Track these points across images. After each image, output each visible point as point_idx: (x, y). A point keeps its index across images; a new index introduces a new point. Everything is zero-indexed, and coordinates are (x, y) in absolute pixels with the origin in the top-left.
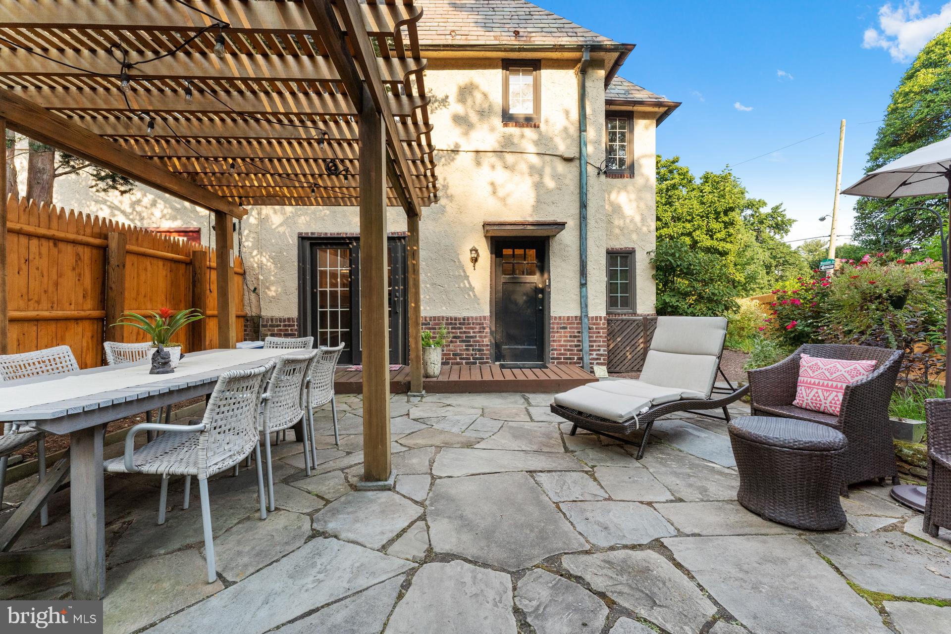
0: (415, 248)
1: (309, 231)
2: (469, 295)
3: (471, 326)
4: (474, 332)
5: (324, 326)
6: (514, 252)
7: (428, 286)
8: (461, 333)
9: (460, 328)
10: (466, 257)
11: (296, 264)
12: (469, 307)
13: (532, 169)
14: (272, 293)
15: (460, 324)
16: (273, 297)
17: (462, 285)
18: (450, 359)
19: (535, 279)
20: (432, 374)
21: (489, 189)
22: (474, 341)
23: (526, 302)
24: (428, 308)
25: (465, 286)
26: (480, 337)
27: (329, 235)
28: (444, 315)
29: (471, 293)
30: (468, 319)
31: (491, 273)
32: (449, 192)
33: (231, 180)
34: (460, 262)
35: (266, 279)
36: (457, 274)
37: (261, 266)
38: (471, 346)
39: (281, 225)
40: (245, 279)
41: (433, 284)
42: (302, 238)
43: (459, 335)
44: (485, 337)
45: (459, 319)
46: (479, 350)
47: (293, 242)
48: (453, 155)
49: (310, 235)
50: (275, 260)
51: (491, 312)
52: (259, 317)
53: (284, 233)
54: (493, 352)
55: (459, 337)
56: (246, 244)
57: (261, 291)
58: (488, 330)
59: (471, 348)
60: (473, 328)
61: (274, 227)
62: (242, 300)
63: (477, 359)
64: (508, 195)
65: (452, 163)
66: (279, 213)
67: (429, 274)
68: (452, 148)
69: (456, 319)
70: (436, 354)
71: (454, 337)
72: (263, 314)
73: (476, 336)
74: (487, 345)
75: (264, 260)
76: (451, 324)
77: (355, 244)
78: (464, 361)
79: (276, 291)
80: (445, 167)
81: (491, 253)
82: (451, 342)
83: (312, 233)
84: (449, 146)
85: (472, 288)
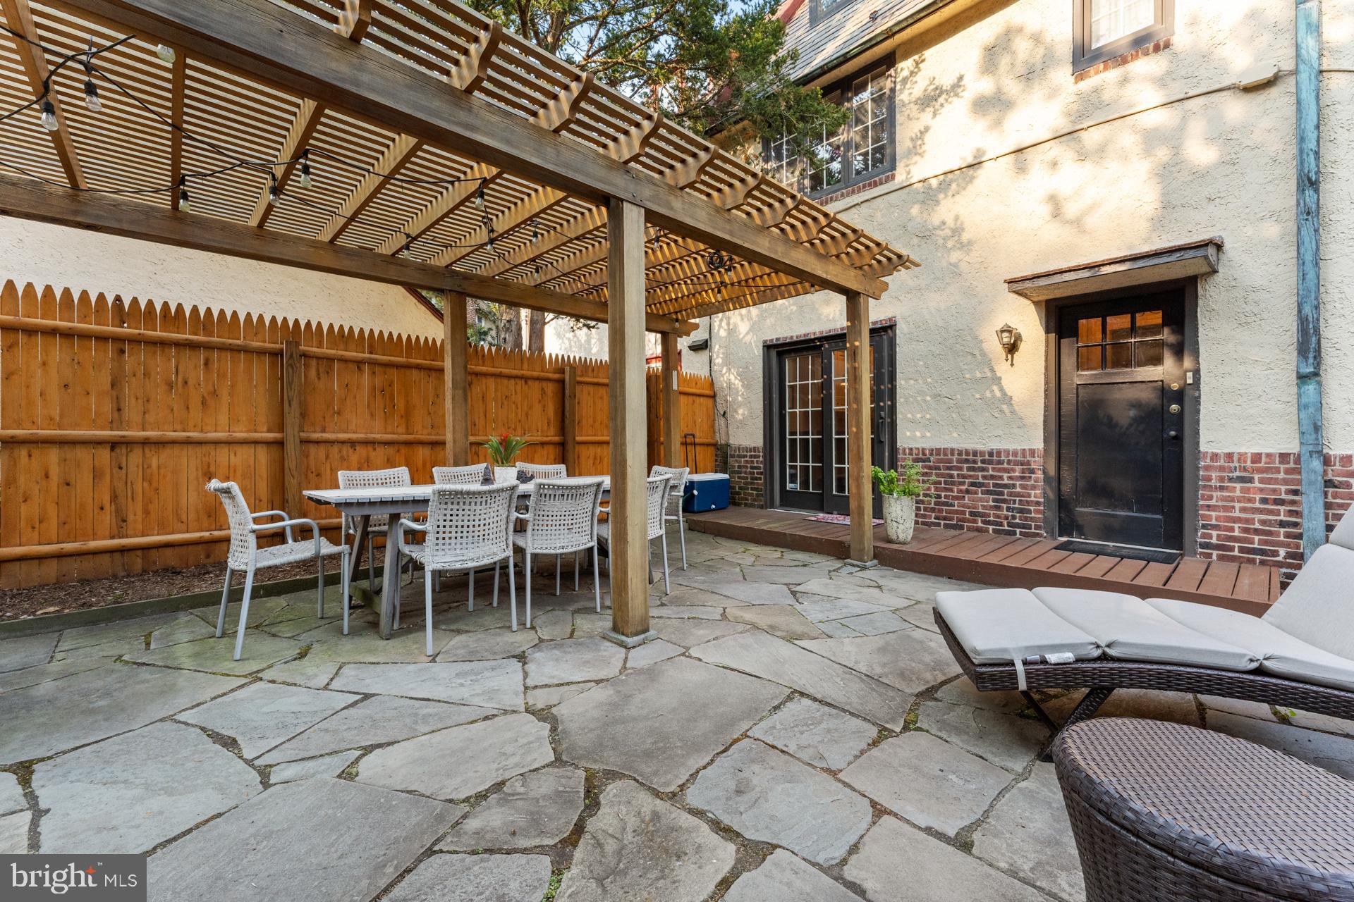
1: (774, 337)
2: (1002, 411)
3: (1005, 465)
4: (1010, 478)
5: (793, 459)
7: (928, 398)
8: (984, 477)
9: (983, 469)
10: (994, 347)
11: (761, 379)
12: (1001, 433)
14: (740, 417)
15: (983, 462)
16: (741, 422)
17: (988, 394)
18: (964, 520)
19: (1167, 371)
20: (894, 537)
21: (1046, 210)
22: (1011, 494)
23: (1137, 420)
24: (928, 434)
25: (994, 396)
26: (1023, 487)
27: (795, 339)
28: (955, 446)
29: (1005, 407)
30: (999, 453)
31: (1046, 368)
32: (965, 237)
34: (984, 354)
35: (734, 400)
36: (978, 375)
37: (730, 384)
38: (1004, 501)
39: (747, 333)
40: (715, 401)
41: (936, 396)
42: (768, 347)
43: (981, 480)
44: (1034, 488)
45: (982, 454)
46: (1021, 511)
47: (758, 352)
48: (971, 172)
49: (775, 342)
50: (742, 376)
51: (1046, 441)
52: (728, 445)
53: (750, 343)
54: (1053, 515)
55: (981, 485)
56: (717, 361)
57: (728, 415)
58: (1040, 475)
59: (1005, 506)
60: (1007, 471)
61: (741, 336)
62: (713, 426)
63: (1017, 526)
64: (1093, 207)
65: (970, 187)
66: (745, 320)
67: (929, 380)
68: (970, 160)
69: (975, 453)
70: (899, 507)
71: (972, 484)
72: (731, 442)
73: (1014, 486)
74: (1038, 503)
75: (732, 377)
76: (967, 461)
77: (827, 346)
78: (991, 528)
79: (743, 414)
80: (957, 197)
81: (1047, 331)
82: (967, 492)
83: (777, 339)
84: (964, 159)
85: (1006, 399)
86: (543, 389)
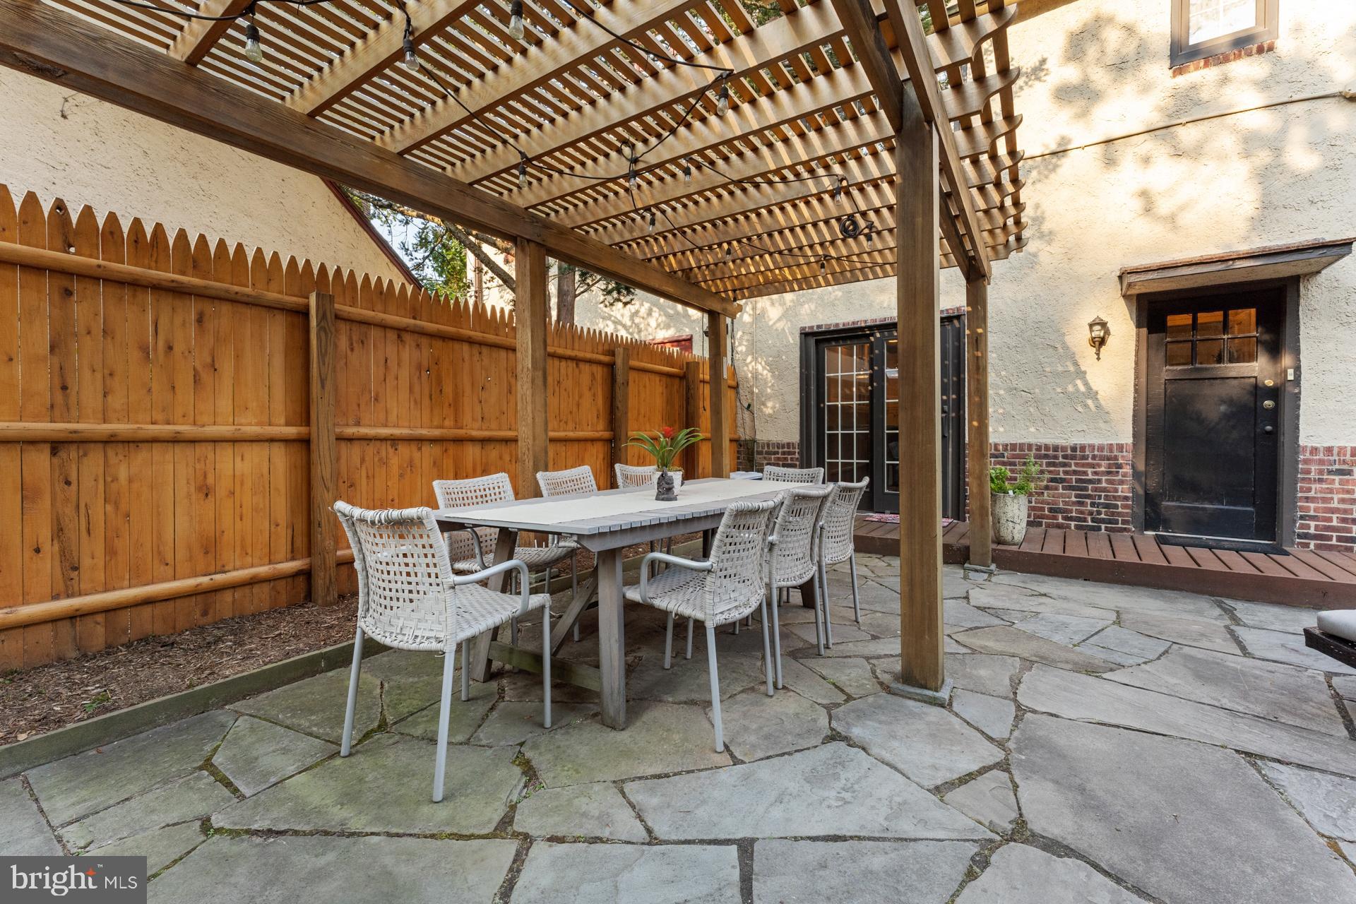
0: (980, 331)
1: (815, 324)
2: (1086, 406)
3: (1090, 461)
4: (1096, 473)
5: (833, 455)
6: (1195, 319)
7: (1002, 392)
8: (1066, 473)
9: (1065, 465)
10: (1079, 338)
11: (798, 370)
12: (1085, 428)
13: (1250, 142)
14: (768, 411)
15: (1065, 457)
16: (770, 416)
17: (1070, 388)
18: (1043, 517)
19: (1259, 369)
20: (1009, 538)
21: (1138, 204)
22: (1095, 490)
23: (1227, 417)
24: (1001, 429)
25: (1078, 390)
26: (1108, 482)
27: (841, 327)
28: (1032, 440)
29: (1090, 402)
30: (1083, 448)
31: (1137, 363)
32: (1046, 227)
33: (726, 270)
34: (1066, 347)
35: (761, 392)
36: (1060, 369)
37: (756, 375)
38: (1088, 497)
39: (779, 320)
40: (738, 393)
41: (1012, 390)
42: (806, 335)
43: (1062, 475)
44: (1122, 482)
45: (1064, 449)
46: (1107, 506)
47: (794, 340)
48: (1054, 160)
49: (815, 329)
50: (772, 367)
51: (1135, 436)
52: (754, 441)
53: (783, 329)
54: (1140, 511)
55: (1062, 481)
56: (739, 349)
57: (755, 408)
58: (1127, 470)
59: (1089, 501)
60: (1093, 466)
61: (771, 323)
62: (735, 420)
63: (1103, 521)
64: (1182, 208)
65: (1052, 176)
66: (777, 305)
67: (1003, 373)
68: (1053, 147)
69: (1056, 448)
70: (1016, 506)
71: (1052, 480)
72: (758, 437)
73: (1099, 481)
74: (1126, 498)
75: (760, 367)
76: (1046, 456)
77: (878, 335)
78: (1073, 524)
79: (773, 408)
80: (1038, 186)
81: (1139, 326)
82: (1047, 488)
83: (818, 327)
84: (1046, 146)
85: (1091, 394)
86: (593, 374)
